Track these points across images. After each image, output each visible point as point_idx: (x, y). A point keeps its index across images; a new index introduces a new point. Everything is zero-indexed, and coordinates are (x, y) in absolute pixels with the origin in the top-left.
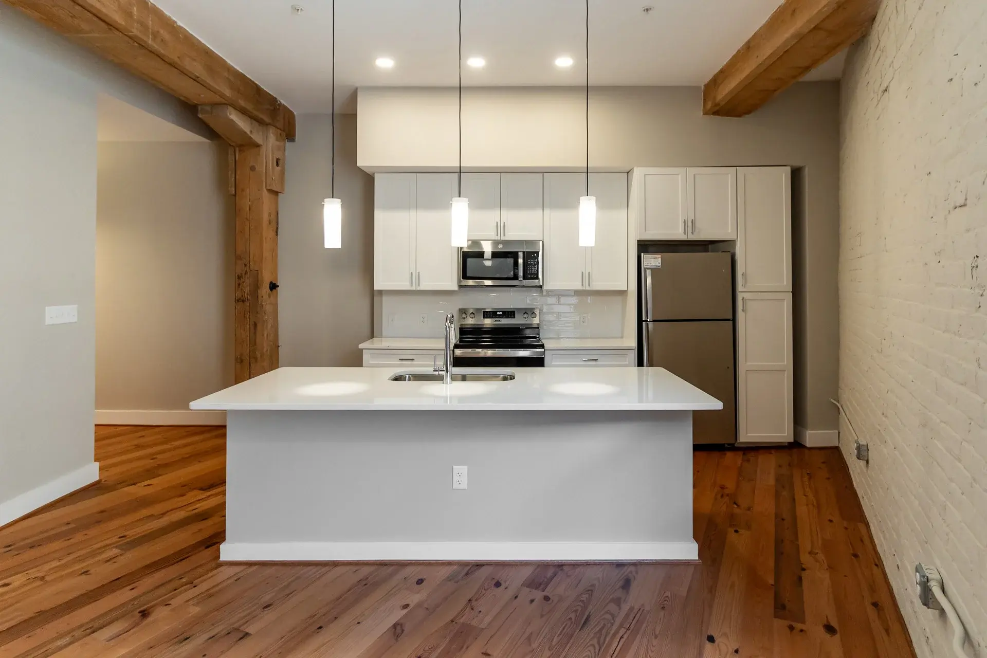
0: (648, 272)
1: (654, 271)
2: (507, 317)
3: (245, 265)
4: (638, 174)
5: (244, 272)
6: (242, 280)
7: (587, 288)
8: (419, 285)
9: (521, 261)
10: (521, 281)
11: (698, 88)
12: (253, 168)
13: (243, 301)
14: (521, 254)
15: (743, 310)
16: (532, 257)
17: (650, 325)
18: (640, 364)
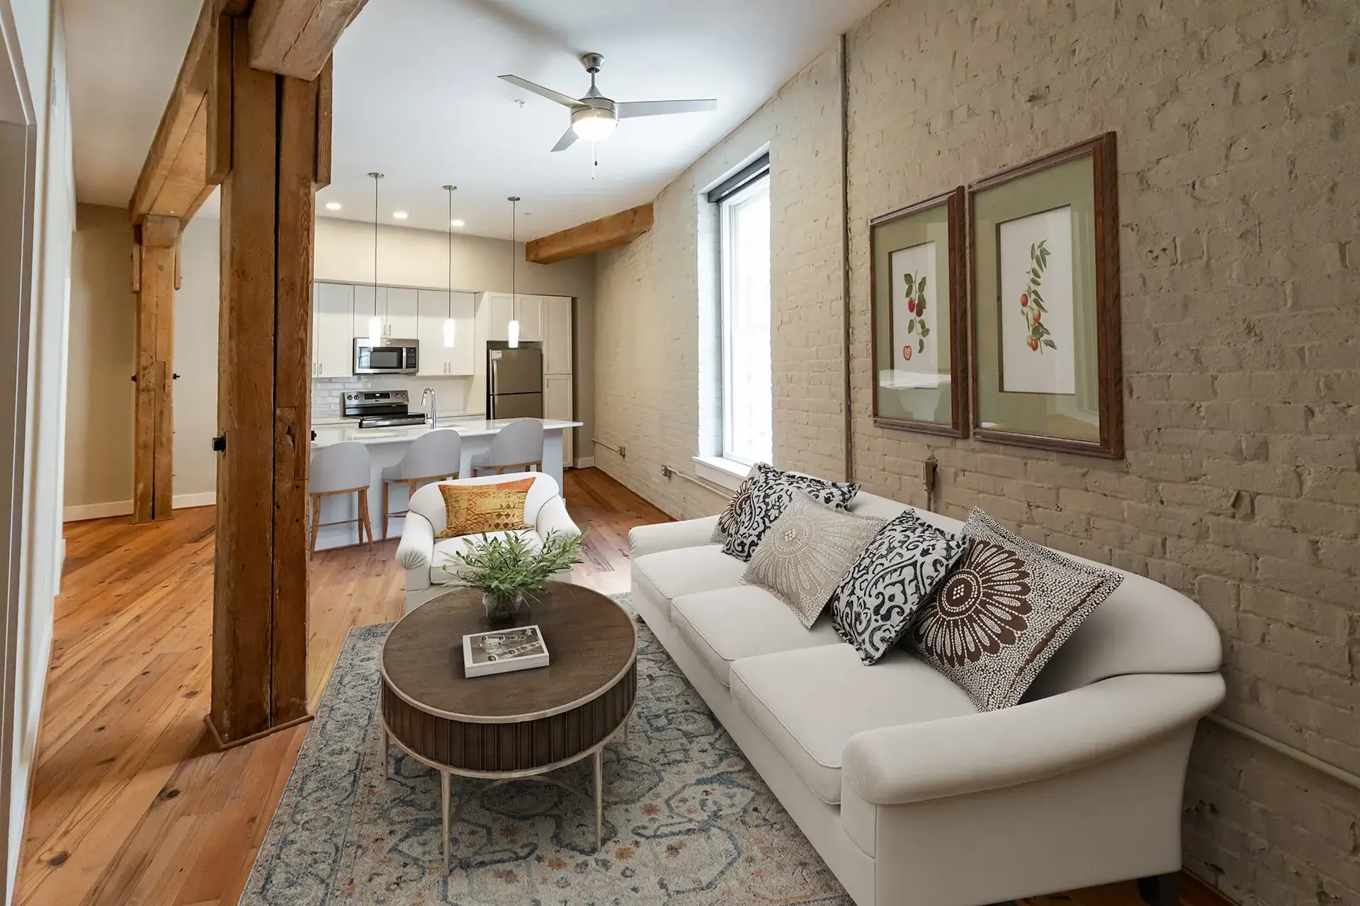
0: (495, 362)
1: (498, 361)
2: (384, 398)
3: (151, 357)
4: (487, 296)
5: (150, 363)
6: (147, 371)
7: (447, 374)
8: (321, 373)
9: (404, 354)
10: (404, 370)
11: (523, 243)
12: (161, 268)
13: (148, 391)
14: (404, 350)
15: (547, 386)
16: (413, 352)
17: (496, 397)
18: (488, 418)
